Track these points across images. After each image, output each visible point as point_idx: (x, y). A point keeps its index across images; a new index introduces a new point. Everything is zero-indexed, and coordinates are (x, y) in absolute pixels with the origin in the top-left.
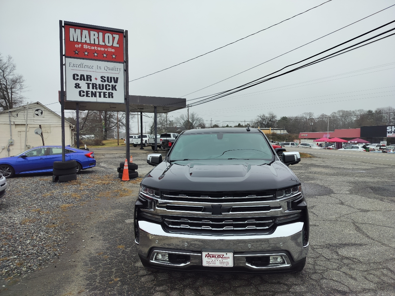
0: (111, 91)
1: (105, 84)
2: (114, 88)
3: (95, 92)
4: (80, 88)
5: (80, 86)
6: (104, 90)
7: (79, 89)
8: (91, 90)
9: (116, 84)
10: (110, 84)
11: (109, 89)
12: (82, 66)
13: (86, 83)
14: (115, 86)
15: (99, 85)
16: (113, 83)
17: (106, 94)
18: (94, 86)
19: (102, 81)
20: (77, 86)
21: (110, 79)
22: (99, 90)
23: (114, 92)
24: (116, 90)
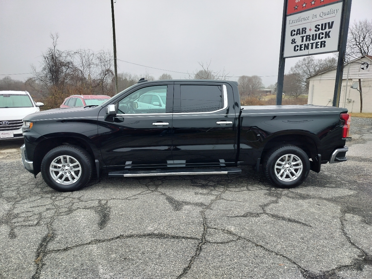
0: (323, 39)
1: (318, 33)
2: (327, 35)
3: (308, 44)
4: (295, 43)
5: (295, 41)
6: (317, 40)
7: (295, 45)
8: (304, 42)
9: (330, 30)
10: (324, 32)
11: (322, 38)
12: (299, 21)
13: (301, 37)
14: (329, 32)
15: (313, 35)
16: (327, 30)
17: (318, 44)
18: (308, 38)
19: (316, 31)
20: (293, 41)
21: (324, 26)
22: (312, 41)
23: (327, 40)
24: (329, 37)
